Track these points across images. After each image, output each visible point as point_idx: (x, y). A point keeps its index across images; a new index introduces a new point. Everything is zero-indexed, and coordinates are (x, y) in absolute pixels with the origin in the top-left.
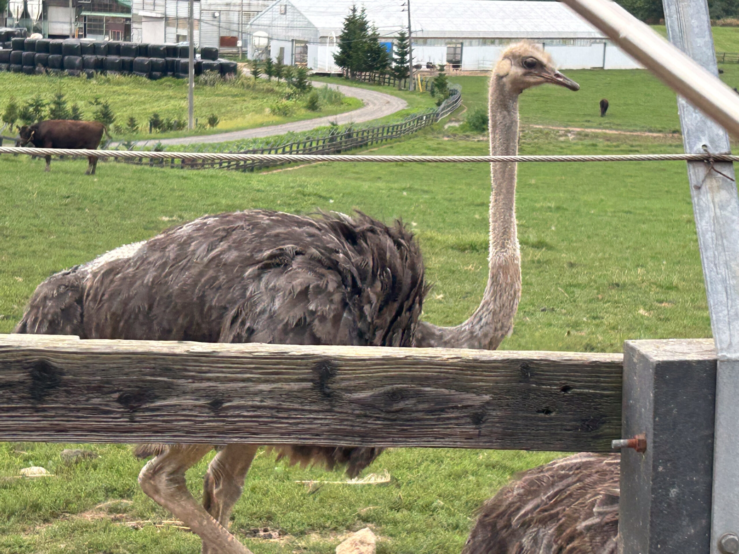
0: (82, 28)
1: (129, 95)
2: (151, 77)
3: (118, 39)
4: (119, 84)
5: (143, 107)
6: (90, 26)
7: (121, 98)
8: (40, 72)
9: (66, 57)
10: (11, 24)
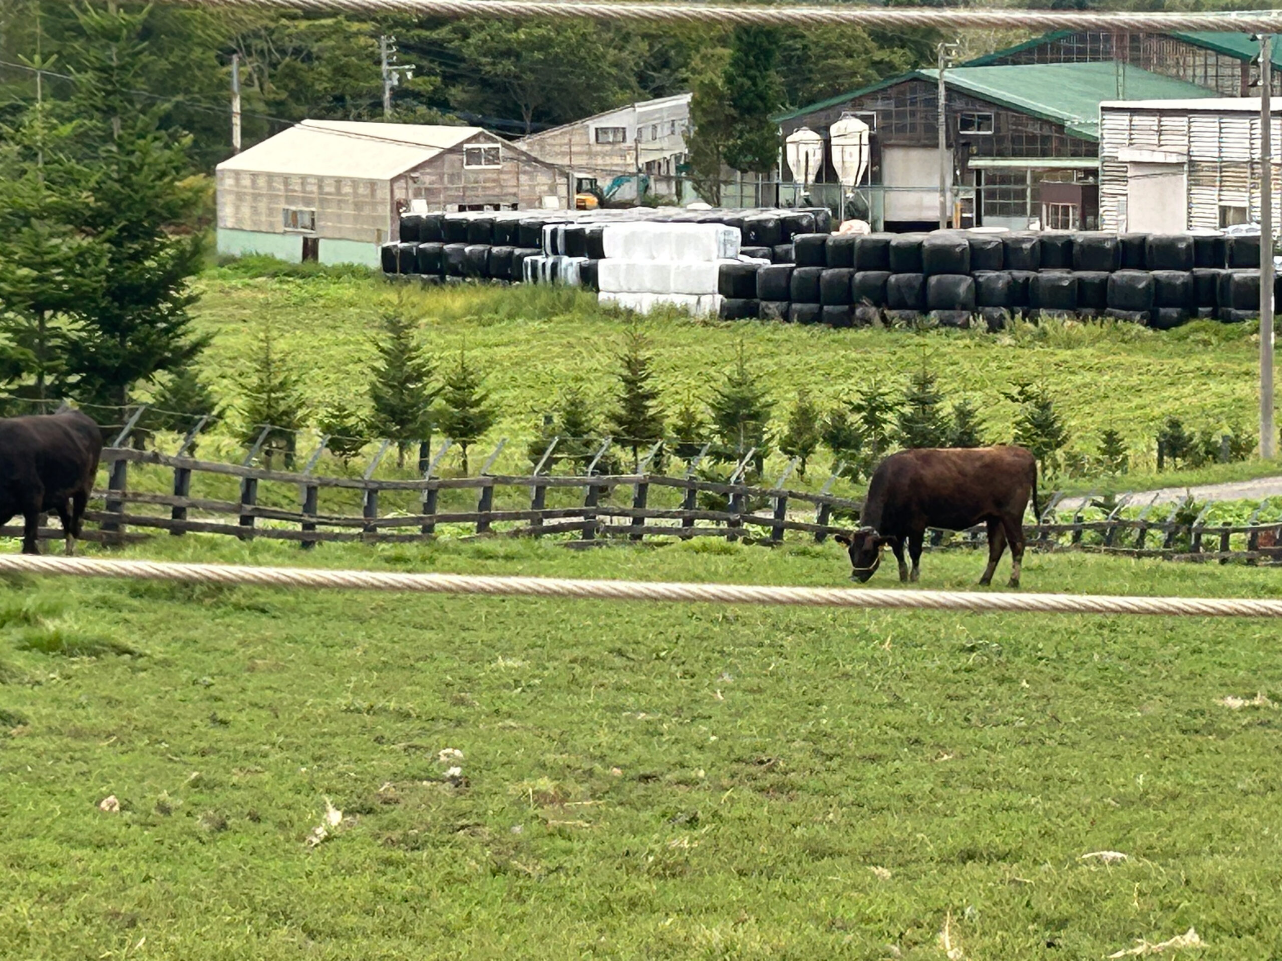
0: (970, 201)
1: (1099, 371)
2: (1155, 322)
3: (1066, 226)
4: (1070, 343)
5: (1136, 401)
6: (991, 194)
7: (1078, 379)
8: (866, 321)
9: (933, 279)
10: (790, 198)
